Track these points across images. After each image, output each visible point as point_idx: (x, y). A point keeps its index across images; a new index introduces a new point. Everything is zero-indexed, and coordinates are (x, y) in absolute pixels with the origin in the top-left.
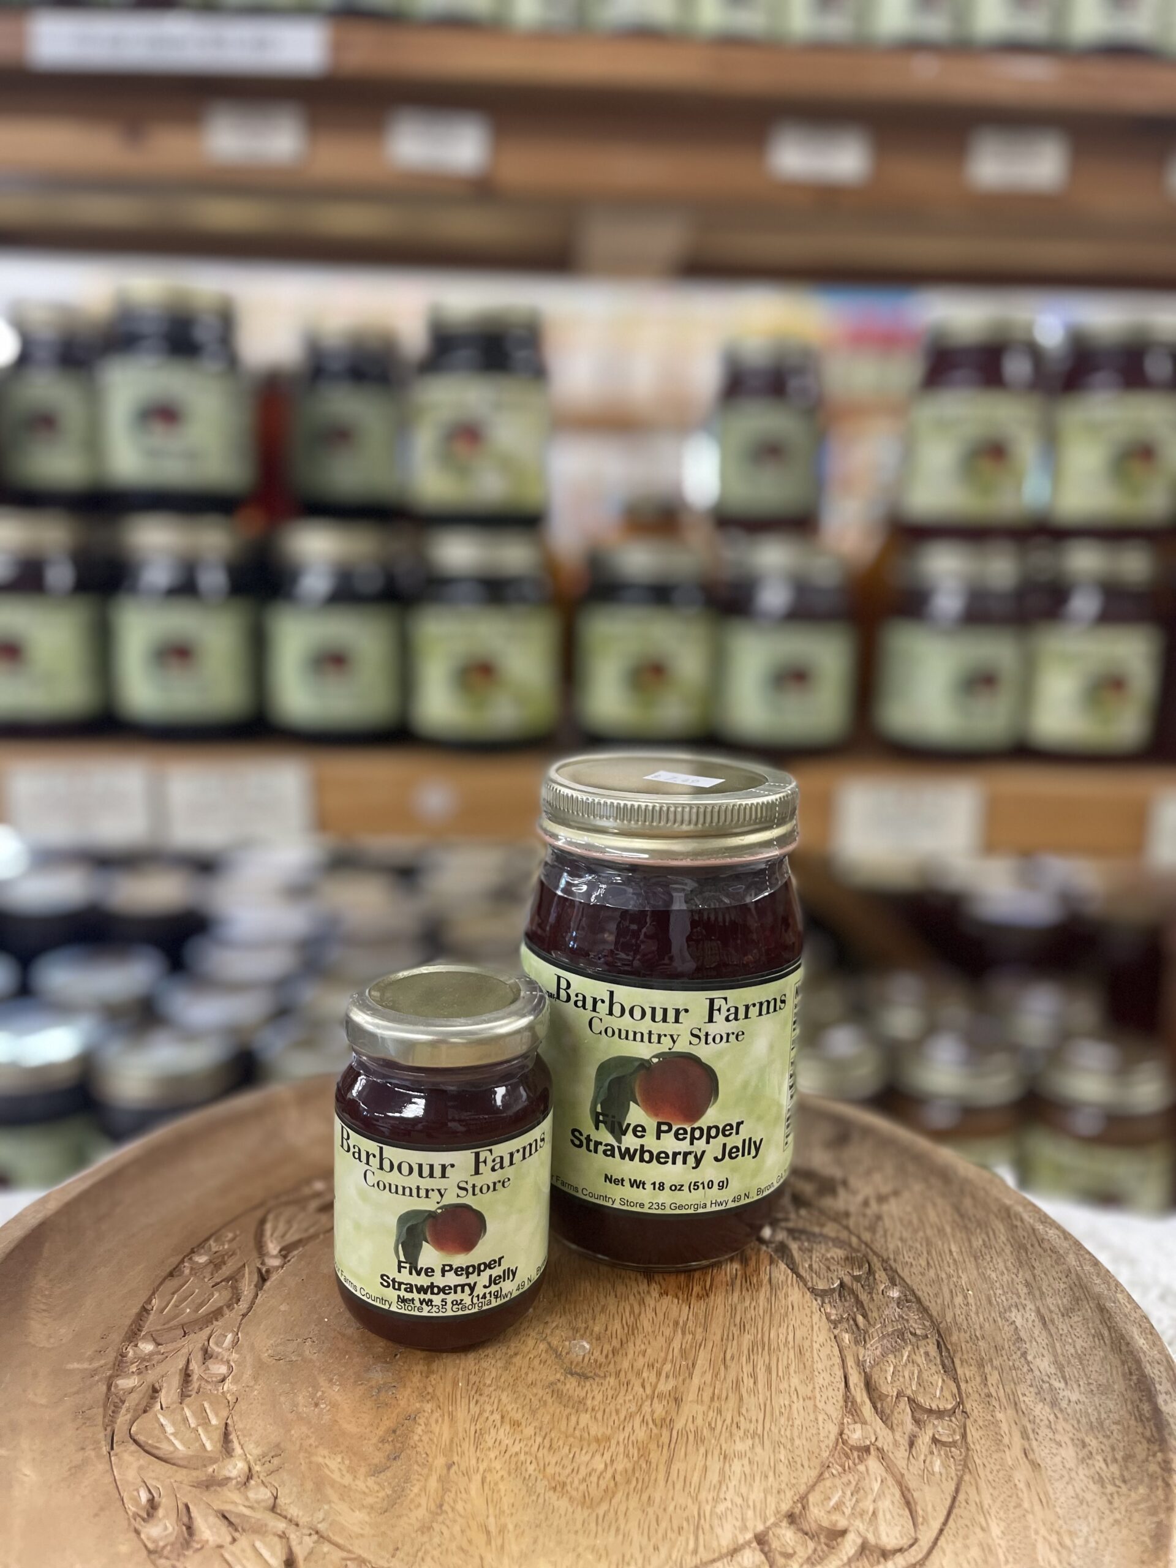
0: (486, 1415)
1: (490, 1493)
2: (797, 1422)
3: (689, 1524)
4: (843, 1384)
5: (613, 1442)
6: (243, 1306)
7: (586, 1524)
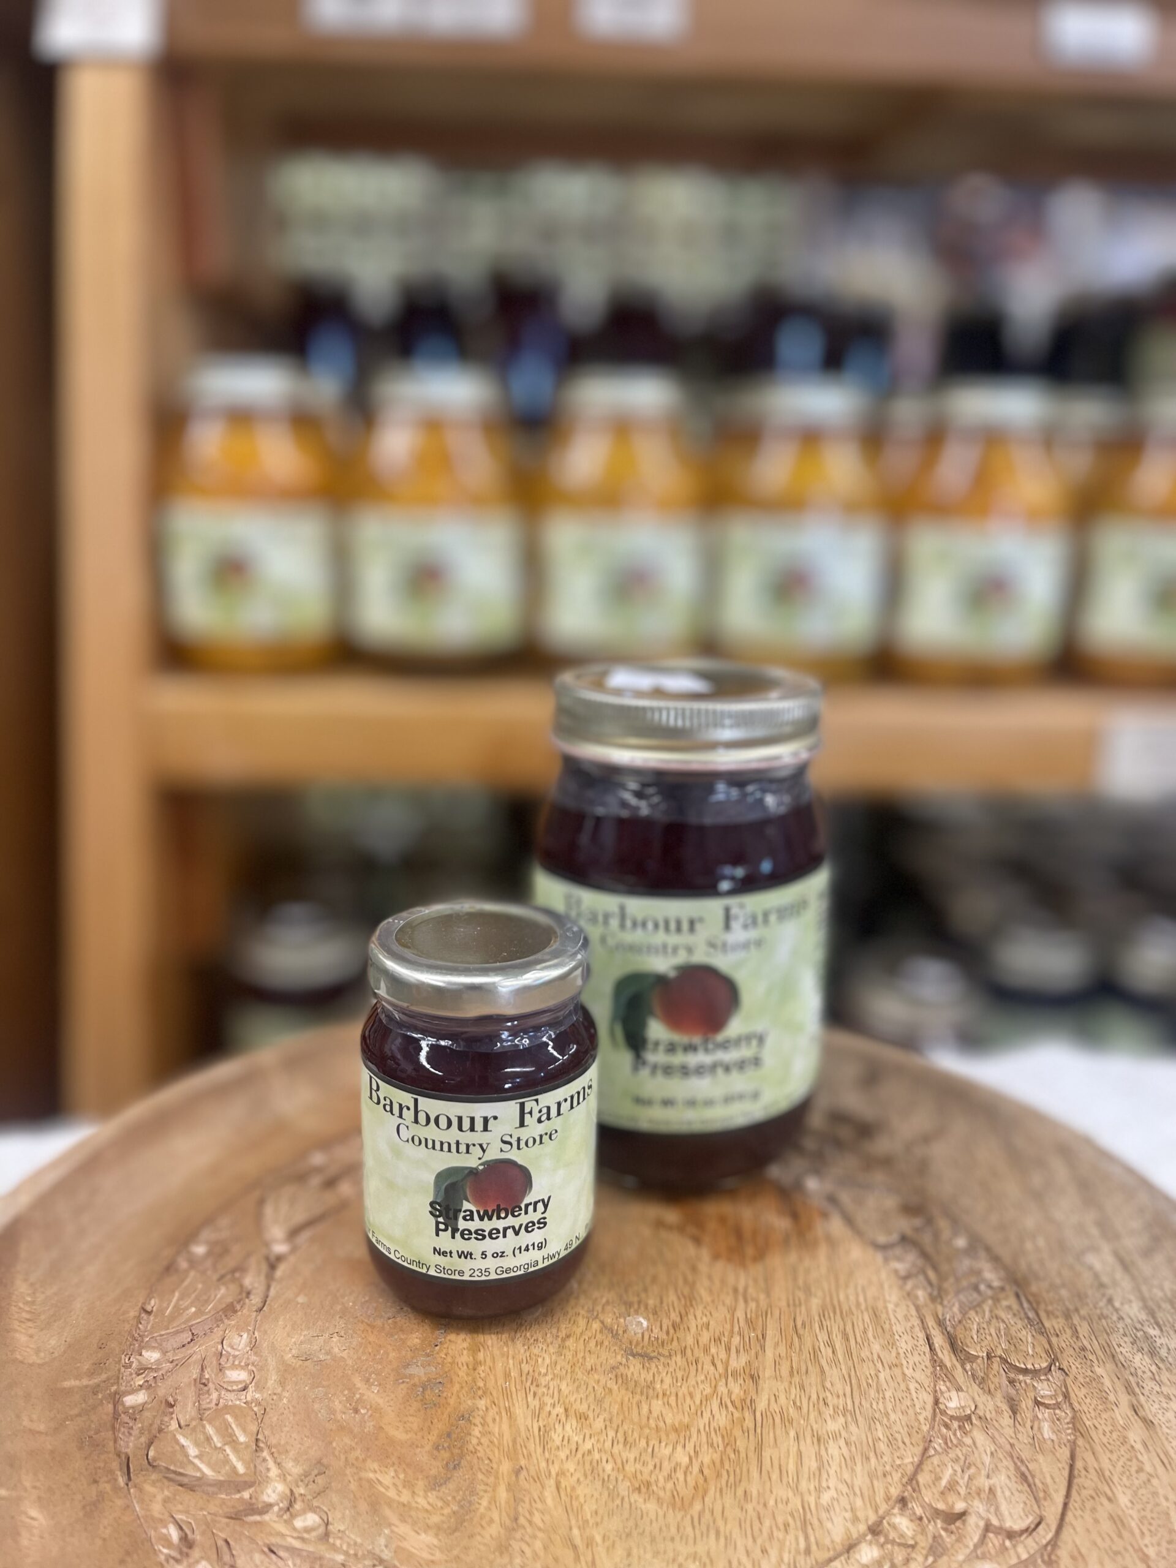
0: (548, 1408)
1: (568, 1500)
2: (888, 1394)
3: (795, 1521)
4: (928, 1346)
5: (694, 1431)
6: (256, 1300)
7: (682, 1528)
